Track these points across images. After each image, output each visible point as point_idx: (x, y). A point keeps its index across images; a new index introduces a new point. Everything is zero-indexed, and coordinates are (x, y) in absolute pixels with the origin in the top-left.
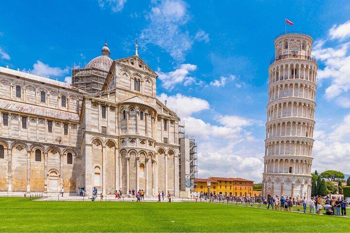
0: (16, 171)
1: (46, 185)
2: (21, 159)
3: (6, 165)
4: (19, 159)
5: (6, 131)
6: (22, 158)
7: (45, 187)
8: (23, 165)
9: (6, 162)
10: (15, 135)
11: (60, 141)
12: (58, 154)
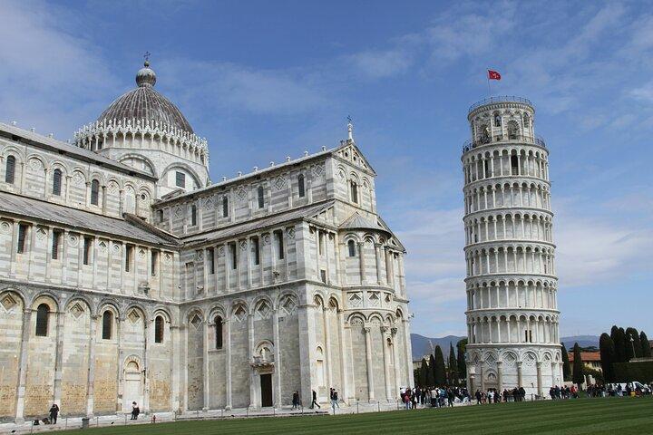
0: (68, 365)
1: (121, 396)
2: (79, 336)
3: (52, 351)
4: (75, 336)
5: (57, 272)
6: (82, 334)
7: (120, 401)
8: (81, 349)
9: (51, 346)
10: (72, 280)
11: (146, 291)
12: (140, 321)
